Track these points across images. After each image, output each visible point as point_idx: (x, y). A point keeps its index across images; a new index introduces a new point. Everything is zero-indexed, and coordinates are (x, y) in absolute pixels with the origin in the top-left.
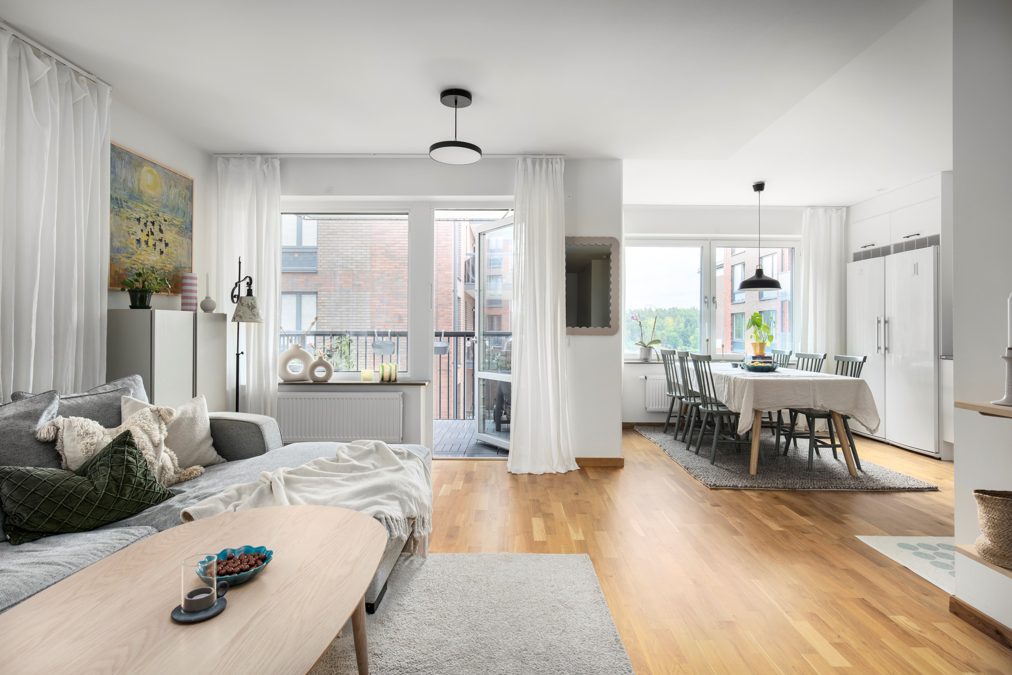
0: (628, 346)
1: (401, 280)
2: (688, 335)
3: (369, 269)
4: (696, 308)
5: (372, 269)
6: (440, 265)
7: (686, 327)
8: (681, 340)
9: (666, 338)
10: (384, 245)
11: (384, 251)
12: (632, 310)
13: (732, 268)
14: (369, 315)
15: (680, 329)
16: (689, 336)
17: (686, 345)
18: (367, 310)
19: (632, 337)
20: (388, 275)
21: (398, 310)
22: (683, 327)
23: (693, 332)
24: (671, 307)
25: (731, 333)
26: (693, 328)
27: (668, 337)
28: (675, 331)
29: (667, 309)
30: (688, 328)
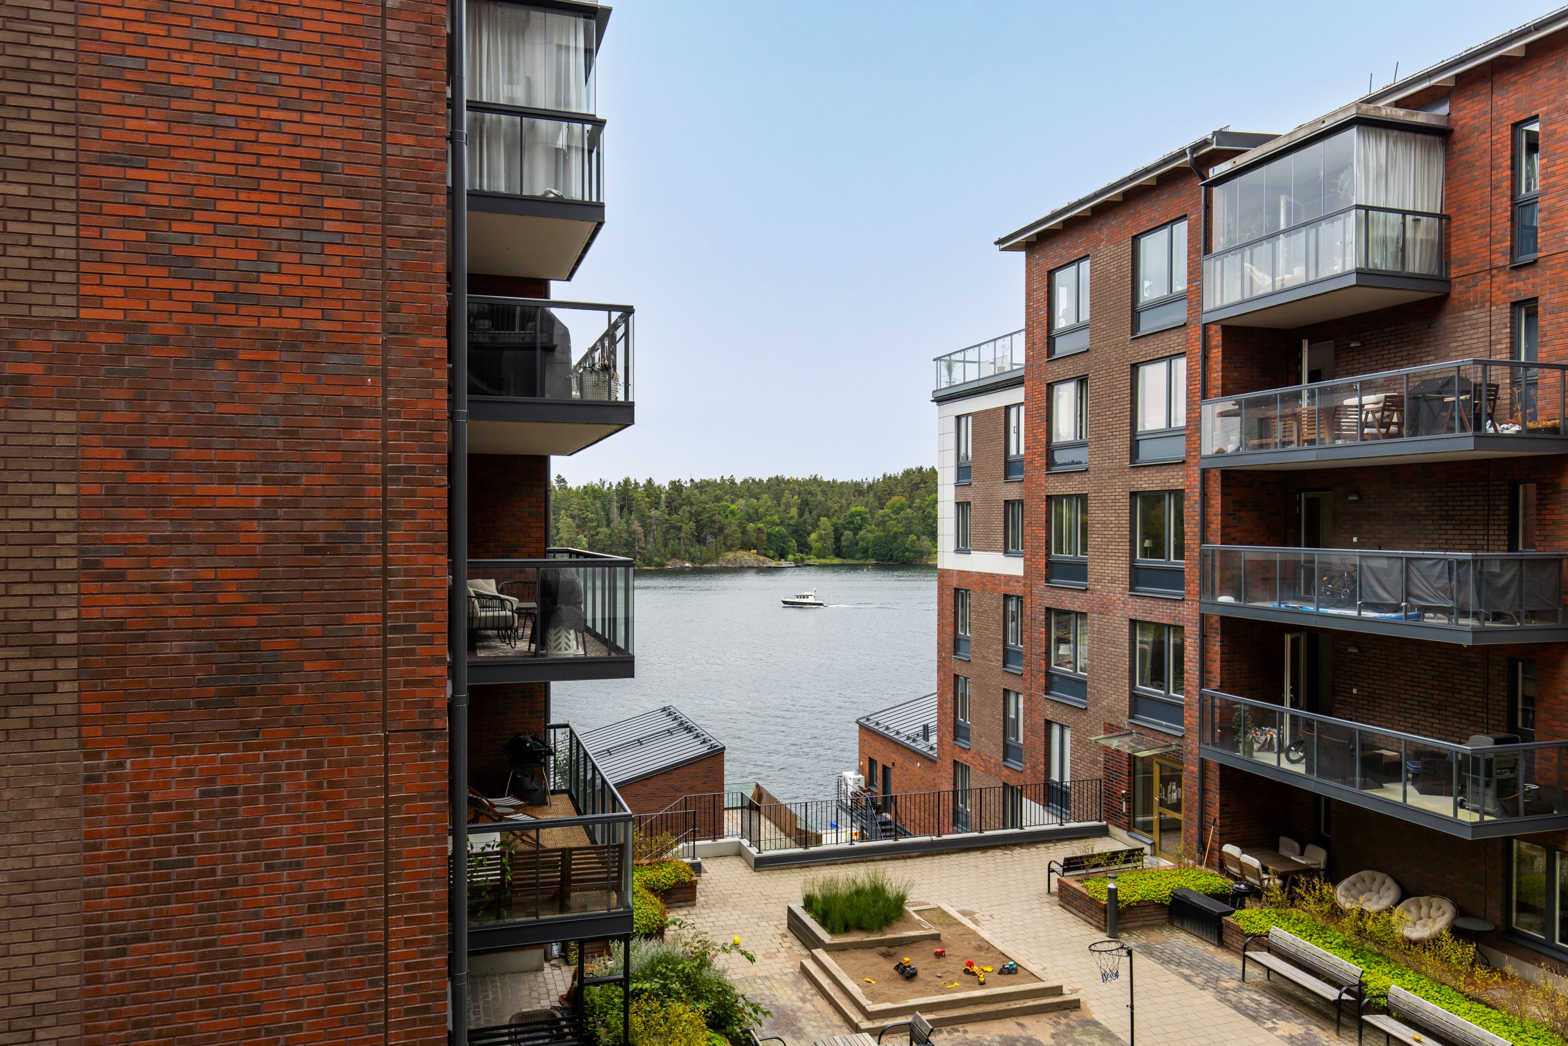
0: (690, 554)
1: (221, 365)
2: (805, 531)
3: (71, 313)
4: (819, 477)
5: (84, 313)
6: (396, 310)
7: (801, 515)
8: (794, 541)
9: (765, 538)
10: (142, 211)
11: (142, 236)
12: (697, 480)
13: (1048, 389)
14: (73, 514)
15: (791, 518)
16: (809, 534)
17: (802, 552)
18: (60, 489)
19: (697, 537)
20: (164, 340)
21: (214, 488)
22: (796, 516)
23: (815, 526)
24: (773, 476)
25: (1047, 541)
26: (815, 517)
27: (769, 535)
28: (782, 523)
29: (765, 480)
30: (805, 517)
